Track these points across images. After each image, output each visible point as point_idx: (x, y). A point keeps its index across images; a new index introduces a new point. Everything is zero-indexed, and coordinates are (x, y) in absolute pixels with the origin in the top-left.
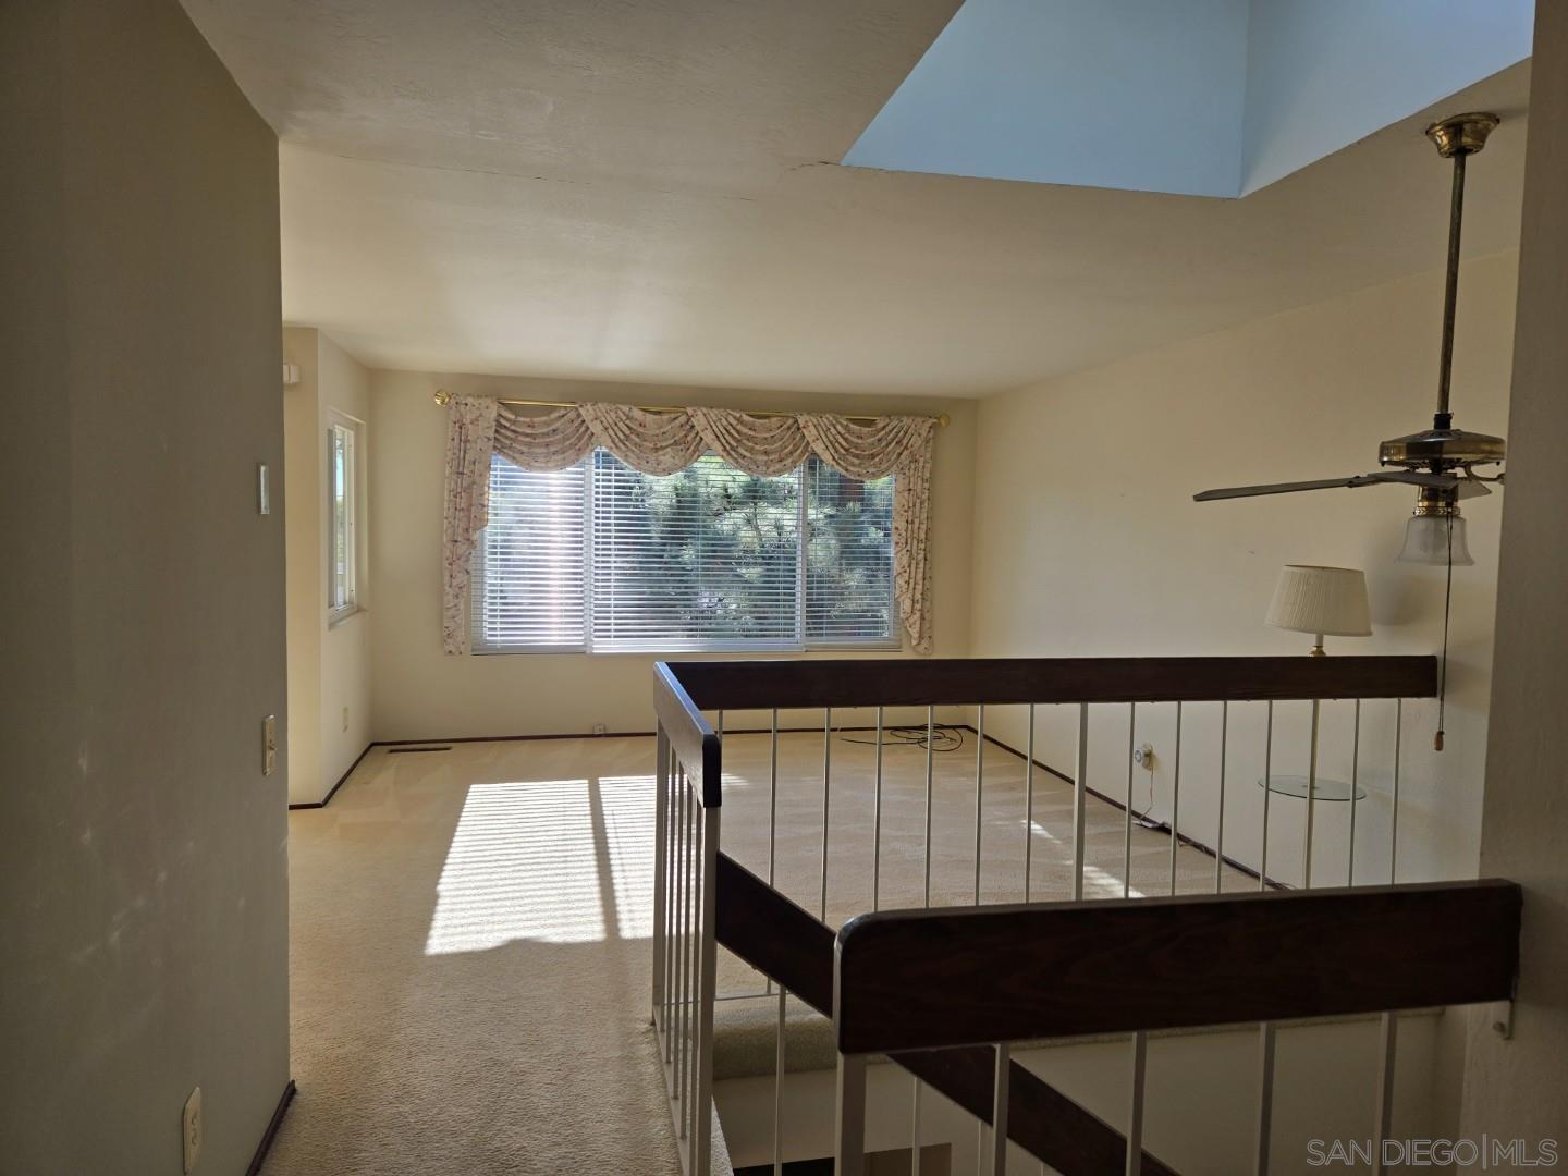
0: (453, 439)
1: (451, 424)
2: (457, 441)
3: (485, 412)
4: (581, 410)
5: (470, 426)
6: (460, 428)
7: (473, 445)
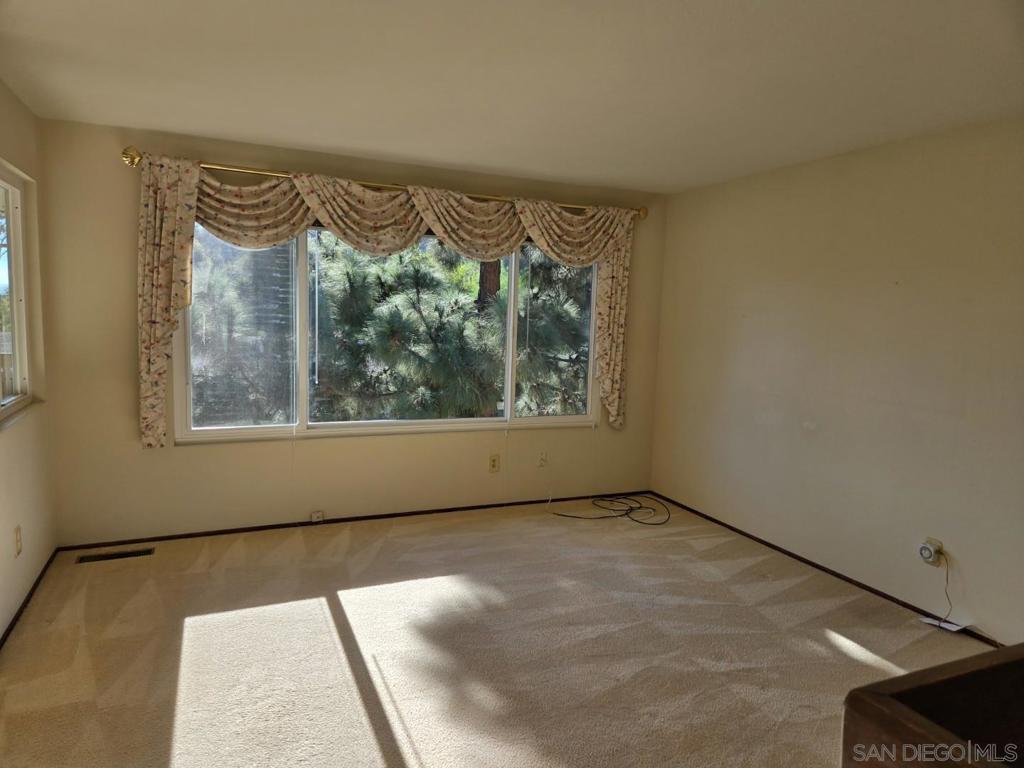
0: (147, 206)
1: (143, 188)
2: (151, 207)
3: (185, 177)
4: (296, 181)
5: (168, 191)
6: (156, 193)
7: (172, 213)
